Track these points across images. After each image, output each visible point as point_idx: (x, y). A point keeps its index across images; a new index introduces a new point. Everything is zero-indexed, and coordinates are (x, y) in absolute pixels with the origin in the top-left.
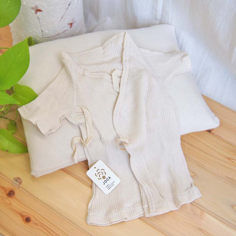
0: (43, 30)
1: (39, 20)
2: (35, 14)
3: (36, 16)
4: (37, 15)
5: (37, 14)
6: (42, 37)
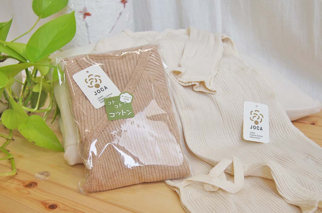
1: (87, 27)
2: (83, 19)
3: (84, 23)
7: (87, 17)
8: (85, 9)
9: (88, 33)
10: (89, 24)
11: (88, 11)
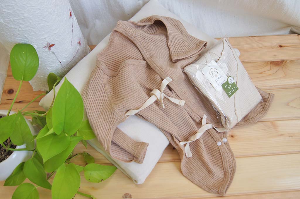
0: (60, 61)
1: (54, 54)
2: (48, 51)
3: (50, 52)
5: (51, 50)
6: (62, 68)
7: (52, 48)
8: (48, 43)
9: (56, 57)
10: (55, 52)
11: (51, 44)
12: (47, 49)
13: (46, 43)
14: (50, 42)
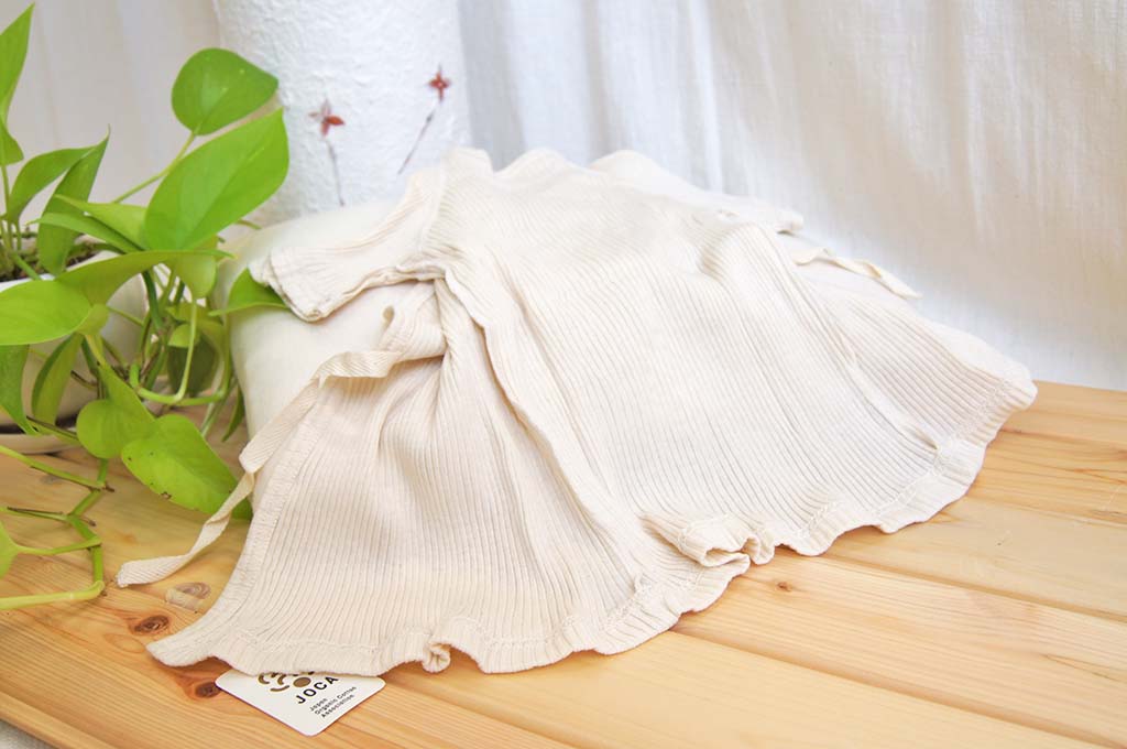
1: (334, 159)
2: (320, 136)
3: (324, 145)
4: (327, 142)
5: (328, 138)
7: (333, 130)
8: (326, 106)
9: (336, 173)
10: (338, 150)
11: (336, 113)
12: (316, 127)
13: (322, 100)
14: (333, 102)
